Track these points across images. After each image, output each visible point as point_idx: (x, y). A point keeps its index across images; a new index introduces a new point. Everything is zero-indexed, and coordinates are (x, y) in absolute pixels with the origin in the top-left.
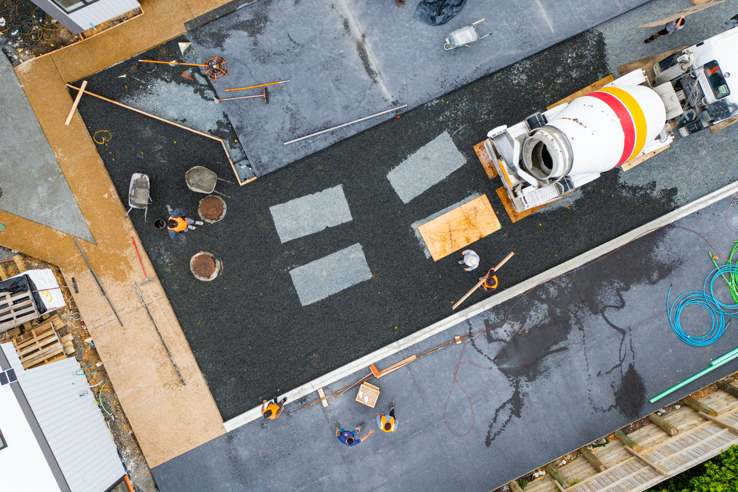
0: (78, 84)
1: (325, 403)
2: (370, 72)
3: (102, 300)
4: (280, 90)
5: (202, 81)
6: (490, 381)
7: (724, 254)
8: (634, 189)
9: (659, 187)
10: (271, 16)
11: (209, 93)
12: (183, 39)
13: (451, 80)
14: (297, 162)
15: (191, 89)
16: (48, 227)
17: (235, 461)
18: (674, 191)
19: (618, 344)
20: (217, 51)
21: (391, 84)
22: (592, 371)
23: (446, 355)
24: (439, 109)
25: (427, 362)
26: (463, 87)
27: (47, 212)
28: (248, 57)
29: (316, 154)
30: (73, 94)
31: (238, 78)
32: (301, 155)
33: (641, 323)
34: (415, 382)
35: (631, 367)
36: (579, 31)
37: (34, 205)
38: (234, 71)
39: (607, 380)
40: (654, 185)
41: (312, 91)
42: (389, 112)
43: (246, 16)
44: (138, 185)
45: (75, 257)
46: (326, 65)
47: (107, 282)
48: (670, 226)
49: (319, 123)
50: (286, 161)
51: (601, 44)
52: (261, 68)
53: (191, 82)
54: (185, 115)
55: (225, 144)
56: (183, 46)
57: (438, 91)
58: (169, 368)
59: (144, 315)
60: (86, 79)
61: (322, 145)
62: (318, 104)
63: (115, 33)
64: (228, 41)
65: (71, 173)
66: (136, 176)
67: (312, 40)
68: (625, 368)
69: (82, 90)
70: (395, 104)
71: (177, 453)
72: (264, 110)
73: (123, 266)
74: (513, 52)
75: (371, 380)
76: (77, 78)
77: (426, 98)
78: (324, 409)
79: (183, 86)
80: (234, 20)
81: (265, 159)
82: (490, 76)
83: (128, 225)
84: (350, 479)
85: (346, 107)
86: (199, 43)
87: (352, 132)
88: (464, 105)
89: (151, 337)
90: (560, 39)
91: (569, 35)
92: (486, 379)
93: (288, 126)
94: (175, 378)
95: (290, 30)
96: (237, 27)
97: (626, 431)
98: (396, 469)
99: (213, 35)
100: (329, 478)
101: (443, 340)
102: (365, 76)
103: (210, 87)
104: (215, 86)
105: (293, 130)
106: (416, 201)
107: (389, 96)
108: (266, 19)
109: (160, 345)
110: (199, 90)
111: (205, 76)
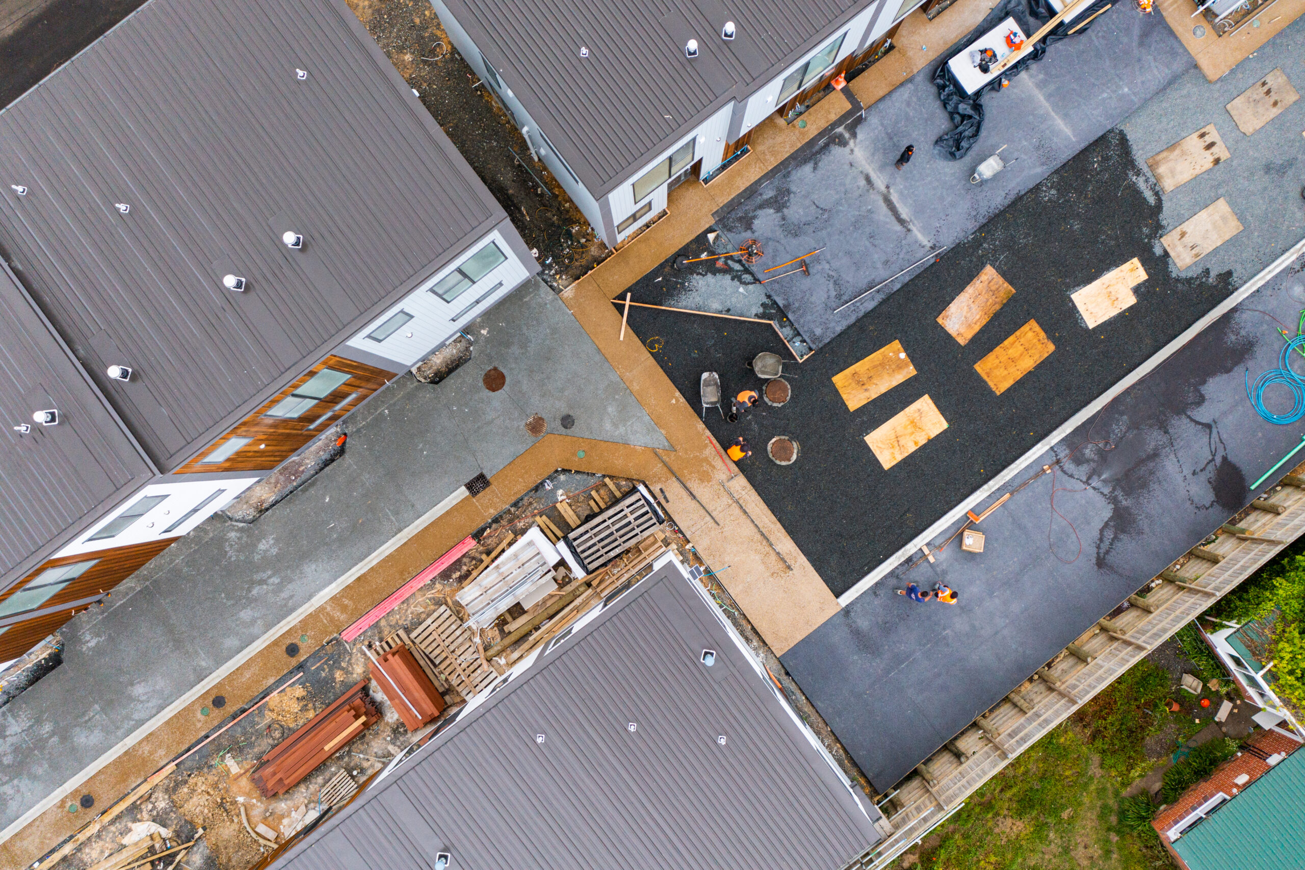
0: (622, 297)
1: (931, 559)
2: (901, 221)
3: (693, 504)
4: (817, 259)
5: (737, 267)
6: (1087, 503)
7: (1293, 327)
8: (1189, 281)
9: (1213, 274)
10: (793, 188)
11: (747, 277)
12: (711, 230)
13: (983, 211)
14: (849, 327)
15: (728, 277)
16: (626, 444)
17: (857, 633)
18: (1229, 273)
19: (1206, 439)
20: (748, 235)
21: (924, 230)
22: (1187, 472)
23: (1039, 487)
24: (977, 243)
25: (1021, 497)
26: (997, 216)
27: (622, 430)
28: (779, 234)
29: (867, 315)
30: (620, 308)
31: (774, 257)
32: (852, 319)
33: (1225, 414)
34: (1014, 519)
35: (1225, 459)
36: (1100, 134)
37: (608, 426)
38: (769, 251)
39: (1203, 477)
40: (1207, 272)
41: (849, 253)
42: (930, 258)
43: (769, 194)
44: (707, 384)
45: (658, 468)
46: (856, 224)
47: (694, 486)
48: (1234, 310)
49: (863, 284)
50: (839, 329)
51: (1123, 140)
52: (795, 242)
53: (727, 270)
54: (728, 304)
55: (774, 324)
56: (711, 236)
57: (972, 226)
58: (773, 557)
59: (737, 511)
60: (629, 290)
61: (870, 305)
62: (857, 266)
63: (646, 239)
64: (757, 223)
65: (636, 387)
66: (705, 375)
67: (838, 203)
68: (1218, 460)
69: (628, 303)
70: (933, 248)
71: (799, 637)
72: (806, 283)
73: (706, 467)
74: (1039, 170)
75: (972, 526)
76: (619, 291)
77: (961, 235)
78: (931, 565)
79: (719, 276)
80: (759, 200)
81: (818, 331)
82: (1019, 198)
83: (701, 426)
84: (973, 627)
85: (886, 262)
86: (729, 230)
87: (898, 286)
88: (999, 234)
89: (750, 530)
90: (1083, 145)
91: (1092, 139)
92: (1083, 502)
93: (833, 294)
94: (781, 565)
95: (815, 197)
96: (761, 207)
97: (1233, 522)
98: (1016, 607)
99: (740, 219)
100: (953, 631)
101: (1032, 473)
102: (898, 227)
103: (747, 271)
104: (754, 269)
105: (839, 296)
106: (974, 340)
107: (925, 241)
108: (789, 192)
109: (758, 536)
110: (737, 277)
111: (740, 262)
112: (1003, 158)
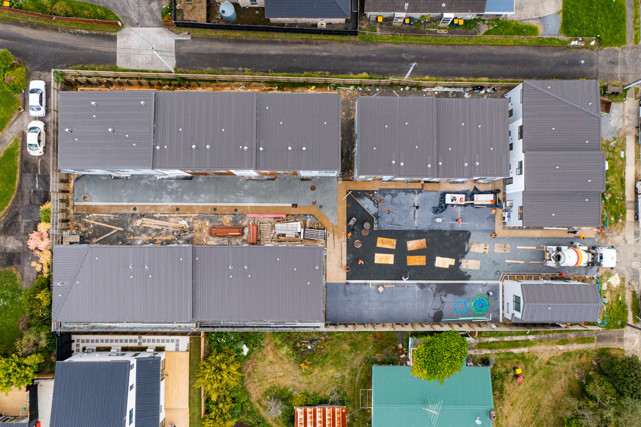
0: (350, 191)
1: (370, 287)
2: (414, 217)
3: (333, 241)
4: (393, 212)
5: (376, 202)
7: (474, 295)
8: (461, 272)
9: (467, 274)
10: (398, 195)
11: (376, 205)
12: (376, 191)
13: (432, 227)
14: (389, 230)
15: (373, 203)
16: (329, 220)
17: (345, 290)
18: (470, 276)
19: (441, 304)
20: (383, 197)
21: (418, 222)
22: (432, 308)
23: (402, 289)
24: (426, 233)
25: (397, 288)
26: (434, 230)
27: (330, 216)
28: (389, 202)
29: (394, 230)
30: (347, 193)
31: (384, 206)
32: (390, 229)
33: (448, 302)
34: (392, 291)
35: (441, 311)
36: (466, 230)
37: (328, 214)
38: (384, 204)
39: (434, 311)
40: (466, 272)
41: (399, 216)
42: (415, 229)
43: (393, 193)
44: (353, 220)
45: (331, 229)
46: (405, 211)
47: (336, 237)
48: (465, 284)
49: (398, 224)
50: (386, 229)
51: (470, 235)
52: (391, 206)
53: (374, 201)
54: (369, 208)
55: (375, 218)
56: (375, 192)
57: (427, 229)
58: (340, 263)
59: (340, 248)
60: (352, 190)
61: (396, 229)
62: (399, 219)
63: (363, 183)
64: (386, 196)
65: (339, 210)
66: (354, 218)
67: (405, 205)
68: (440, 310)
69: (350, 193)
70: (417, 227)
71: (333, 282)
72: (387, 215)
73: (340, 236)
74: (449, 228)
75: (383, 286)
76: (350, 189)
77: (424, 229)
78: (369, 288)
79: (371, 201)
80: (390, 192)
81: (382, 226)
82: (441, 230)
83: (346, 227)
84: (368, 306)
85: (405, 223)
86: (380, 194)
87: (404, 229)
88: (432, 234)
89: (340, 254)
90: (461, 230)
91: (464, 230)
93: (391, 221)
94: (340, 265)
95: (401, 200)
96: (389, 194)
97: (433, 324)
98: (379, 308)
99: (384, 193)
100: (364, 303)
101: (402, 285)
102: (413, 218)
103: (377, 204)
104: (379, 205)
105: (391, 223)
106: (411, 251)
107: (416, 225)
108: (397, 195)
109: (340, 257)
110: (374, 204)
111: (377, 201)
112: (443, 221)
